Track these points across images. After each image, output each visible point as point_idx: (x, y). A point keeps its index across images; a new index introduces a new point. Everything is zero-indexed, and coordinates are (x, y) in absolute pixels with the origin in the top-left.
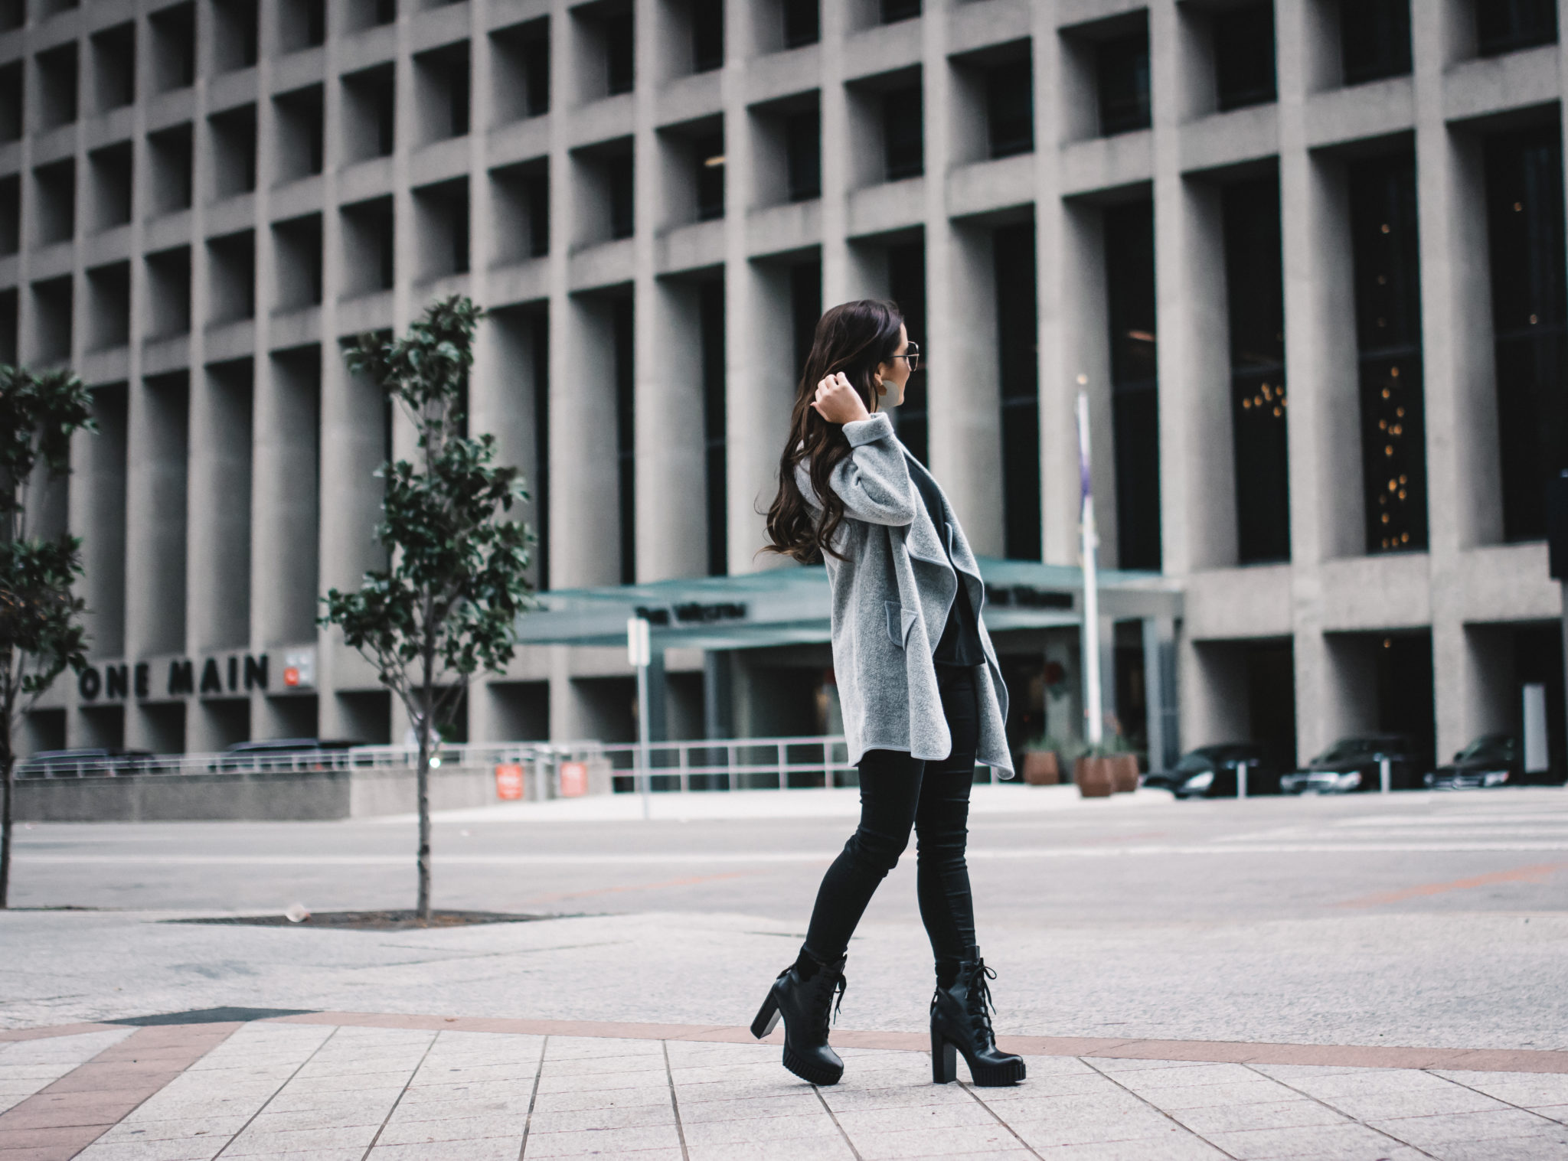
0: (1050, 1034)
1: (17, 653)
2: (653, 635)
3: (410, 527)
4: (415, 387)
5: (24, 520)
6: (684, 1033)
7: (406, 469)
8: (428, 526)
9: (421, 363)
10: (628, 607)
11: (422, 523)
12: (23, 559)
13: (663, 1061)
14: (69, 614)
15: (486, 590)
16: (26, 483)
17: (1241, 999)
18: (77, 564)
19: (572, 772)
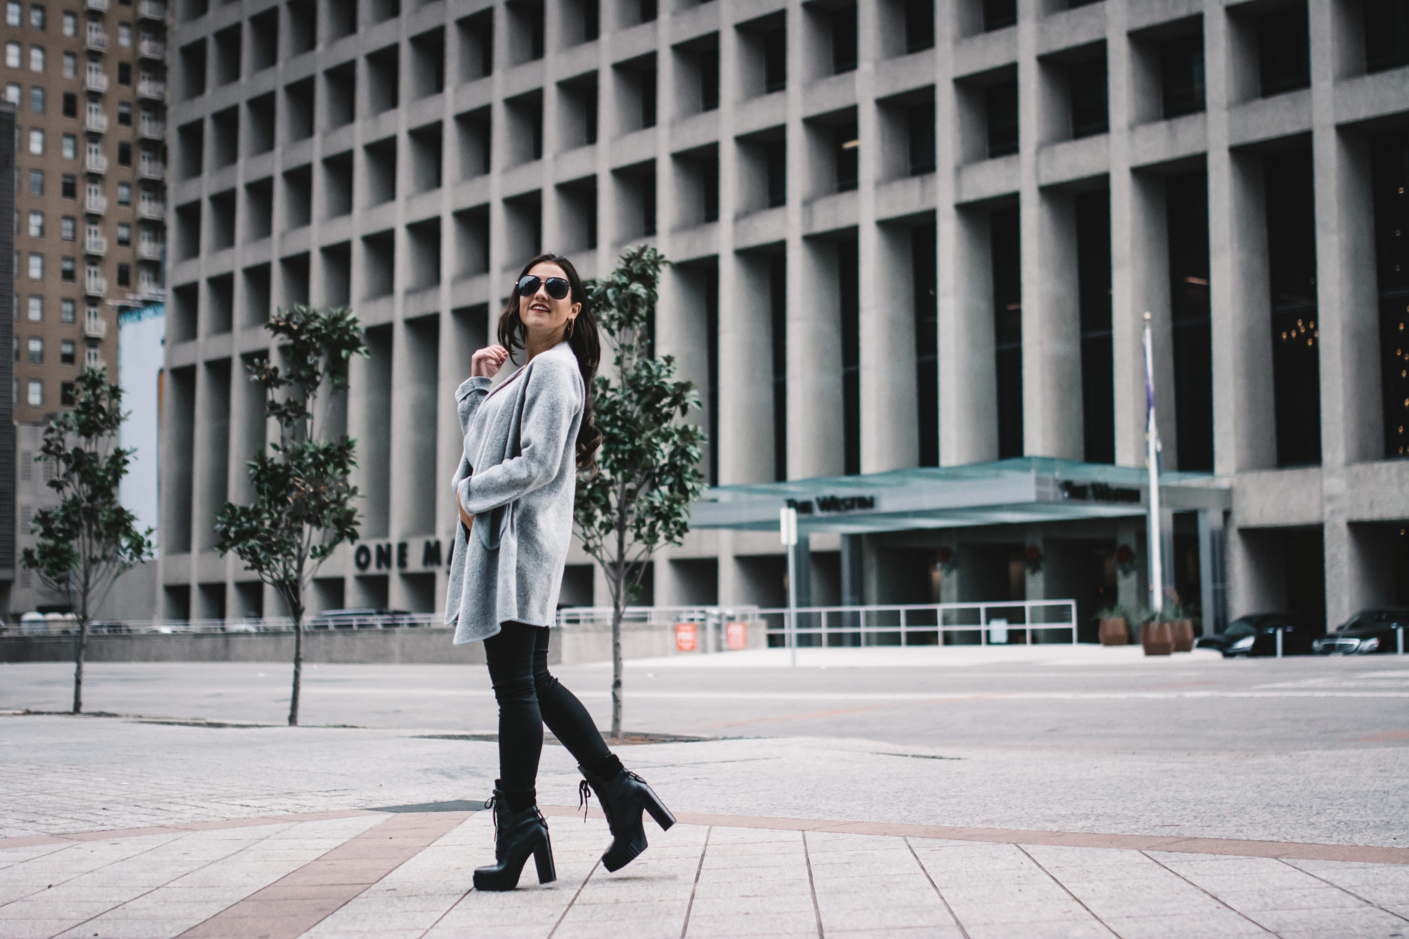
0: (1118, 832)
1: (306, 527)
2: (799, 522)
3: (608, 429)
4: (612, 318)
5: (312, 424)
6: (820, 826)
7: (605, 384)
8: (621, 428)
9: (616, 299)
10: (781, 499)
11: (617, 426)
12: (312, 455)
13: (803, 847)
14: (346, 499)
15: (667, 479)
16: (315, 397)
17: (1276, 809)
18: (352, 459)
19: (736, 630)
